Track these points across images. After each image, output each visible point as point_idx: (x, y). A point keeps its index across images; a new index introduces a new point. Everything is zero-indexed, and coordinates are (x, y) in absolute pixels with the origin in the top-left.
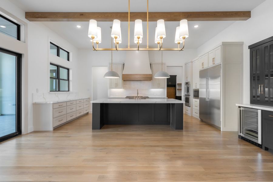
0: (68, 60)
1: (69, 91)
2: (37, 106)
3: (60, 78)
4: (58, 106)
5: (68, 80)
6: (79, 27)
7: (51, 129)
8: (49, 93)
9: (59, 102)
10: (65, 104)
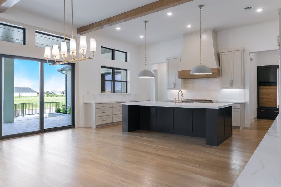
0: (126, 61)
1: (127, 93)
2: (87, 105)
3: (115, 80)
4: (102, 107)
5: (126, 81)
6: (118, 29)
7: (94, 127)
8: (100, 94)
9: (102, 103)
10: (110, 106)
